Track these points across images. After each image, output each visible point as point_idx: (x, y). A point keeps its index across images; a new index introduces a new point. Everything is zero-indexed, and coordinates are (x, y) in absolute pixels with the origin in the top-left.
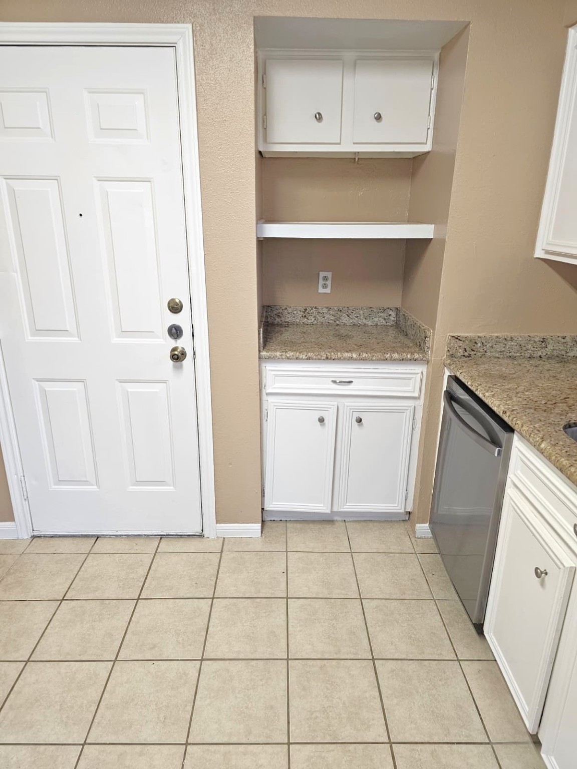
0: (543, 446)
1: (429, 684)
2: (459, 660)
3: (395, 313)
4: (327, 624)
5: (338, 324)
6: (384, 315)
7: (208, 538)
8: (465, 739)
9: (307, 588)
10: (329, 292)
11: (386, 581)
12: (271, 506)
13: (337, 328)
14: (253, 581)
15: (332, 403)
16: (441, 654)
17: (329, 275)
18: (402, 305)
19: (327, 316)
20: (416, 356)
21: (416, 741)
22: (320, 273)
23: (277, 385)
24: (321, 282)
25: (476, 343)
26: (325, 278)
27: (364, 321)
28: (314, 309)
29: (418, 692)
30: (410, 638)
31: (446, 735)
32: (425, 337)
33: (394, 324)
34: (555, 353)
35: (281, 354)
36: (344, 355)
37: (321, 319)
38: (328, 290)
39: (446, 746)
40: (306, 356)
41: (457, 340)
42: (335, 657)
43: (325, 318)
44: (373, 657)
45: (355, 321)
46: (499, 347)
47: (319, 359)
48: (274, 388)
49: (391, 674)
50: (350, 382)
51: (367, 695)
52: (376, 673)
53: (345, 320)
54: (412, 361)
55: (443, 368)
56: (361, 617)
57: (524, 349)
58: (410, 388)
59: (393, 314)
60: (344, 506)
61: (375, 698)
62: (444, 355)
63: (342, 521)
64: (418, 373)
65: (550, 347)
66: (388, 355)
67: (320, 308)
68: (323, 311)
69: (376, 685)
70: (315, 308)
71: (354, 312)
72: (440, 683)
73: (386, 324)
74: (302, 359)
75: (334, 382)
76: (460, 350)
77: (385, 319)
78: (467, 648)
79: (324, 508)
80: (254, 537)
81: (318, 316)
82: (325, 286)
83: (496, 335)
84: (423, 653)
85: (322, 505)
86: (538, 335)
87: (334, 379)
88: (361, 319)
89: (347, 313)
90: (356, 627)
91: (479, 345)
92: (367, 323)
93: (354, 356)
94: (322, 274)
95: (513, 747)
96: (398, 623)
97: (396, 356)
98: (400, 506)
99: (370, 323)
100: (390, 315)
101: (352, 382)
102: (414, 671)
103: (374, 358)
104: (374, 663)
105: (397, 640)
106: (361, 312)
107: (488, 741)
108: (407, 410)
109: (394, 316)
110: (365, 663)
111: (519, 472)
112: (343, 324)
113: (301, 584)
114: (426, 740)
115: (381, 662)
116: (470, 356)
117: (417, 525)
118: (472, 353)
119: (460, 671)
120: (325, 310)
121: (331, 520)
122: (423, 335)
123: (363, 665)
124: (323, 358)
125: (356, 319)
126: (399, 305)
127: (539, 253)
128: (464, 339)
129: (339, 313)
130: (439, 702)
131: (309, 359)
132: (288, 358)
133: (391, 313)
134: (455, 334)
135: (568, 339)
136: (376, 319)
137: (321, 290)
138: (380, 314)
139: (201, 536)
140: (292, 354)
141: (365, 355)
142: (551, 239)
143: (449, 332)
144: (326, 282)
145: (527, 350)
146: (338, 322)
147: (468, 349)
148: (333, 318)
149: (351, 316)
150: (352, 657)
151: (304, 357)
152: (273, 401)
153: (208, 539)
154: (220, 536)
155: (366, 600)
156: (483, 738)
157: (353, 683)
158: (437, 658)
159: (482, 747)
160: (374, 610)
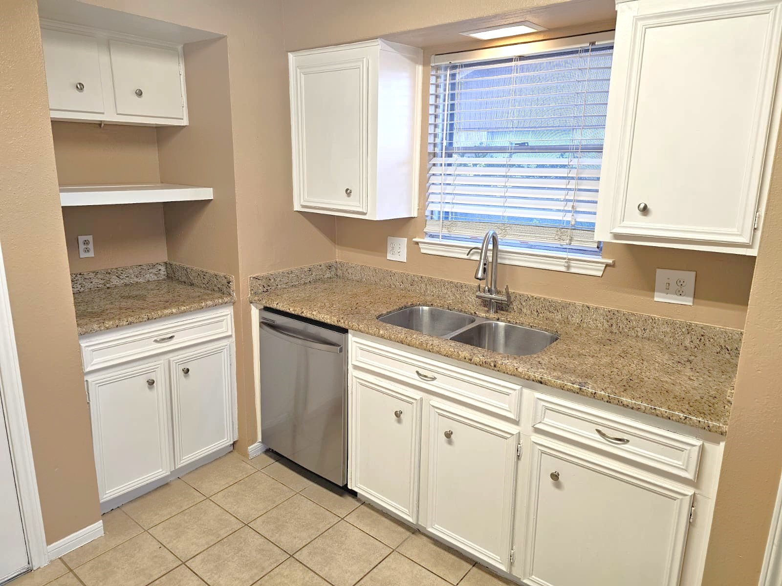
0: (381, 332)
1: (337, 544)
2: (343, 519)
3: (165, 267)
4: (236, 558)
5: (109, 287)
6: (154, 271)
7: (39, 568)
8: (381, 558)
9: (194, 546)
10: (93, 256)
11: (254, 501)
12: (105, 496)
13: (109, 290)
14: (135, 572)
15: (159, 362)
16: (330, 522)
17: (90, 238)
18: (168, 259)
19: (95, 281)
20: (226, 300)
21: (358, 580)
22: (79, 237)
23: (95, 361)
24: (82, 247)
25: (270, 280)
26: (86, 242)
27: (136, 279)
28: (79, 276)
29: (335, 554)
30: (303, 526)
31: (370, 564)
32: (229, 283)
33: (166, 278)
34: (318, 277)
35: (98, 326)
36: (165, 312)
37: (88, 285)
38: (91, 254)
39: (375, 569)
40: (127, 321)
41: (257, 280)
42: (264, 573)
43: (94, 283)
44: (290, 555)
45: (126, 281)
46: (285, 280)
47: (141, 322)
48: (94, 364)
49: (311, 556)
50: (172, 337)
51: (307, 579)
52: (301, 563)
53: (115, 281)
54: (224, 305)
55: (250, 305)
56: (258, 536)
57: (300, 278)
58: (224, 329)
59: (163, 268)
60: (180, 461)
61: (314, 577)
62: (248, 294)
63: (176, 479)
64: (228, 315)
65: (314, 274)
66: (203, 304)
67: (85, 273)
68: (90, 277)
69: (308, 569)
70: (80, 274)
71: (124, 273)
72: (343, 539)
73: (157, 279)
74: (123, 325)
75: (156, 341)
76: (261, 288)
77: (156, 274)
78: (341, 508)
79: (164, 472)
80: (96, 538)
81: (84, 283)
82: (87, 250)
83: (281, 271)
84: (319, 529)
85: (161, 470)
86: (306, 266)
87: (155, 338)
88: (132, 278)
89: (117, 275)
90: (260, 544)
91: (272, 280)
92: (139, 281)
93: (174, 311)
94: (81, 239)
95: (405, 543)
96: (287, 522)
97: (209, 303)
98: (229, 439)
99: (141, 280)
100: (160, 270)
101: (174, 336)
102: (323, 544)
103: (192, 309)
104: (294, 557)
105: (296, 533)
106: (131, 271)
107: (392, 550)
108: (224, 349)
109: (164, 270)
110: (288, 562)
111: (359, 357)
112: (114, 286)
113: (184, 546)
114: (362, 575)
115: (297, 554)
116: (267, 291)
117: (249, 448)
118: (269, 288)
119: (348, 524)
120: (92, 275)
121: (165, 483)
122: (225, 281)
123: (288, 564)
124: (145, 320)
125: (127, 278)
126: (166, 259)
127: (297, 207)
128: (261, 278)
129: (108, 275)
130: (351, 550)
131: (130, 323)
132: (107, 328)
133: (160, 267)
134: (254, 276)
135: (323, 266)
136: (148, 276)
137: (83, 255)
138: (151, 271)
139: (29, 571)
140: (111, 323)
141: (183, 308)
142: (306, 197)
143: (250, 275)
144: (88, 246)
145: (302, 278)
146: (108, 286)
147: (265, 286)
148: (102, 282)
149: (121, 277)
150: (275, 565)
151: (125, 323)
152: (93, 379)
153: (39, 570)
154: (53, 558)
155: (252, 523)
156: (388, 551)
157: (291, 580)
158: (329, 526)
159: (392, 555)
160: (264, 525)
